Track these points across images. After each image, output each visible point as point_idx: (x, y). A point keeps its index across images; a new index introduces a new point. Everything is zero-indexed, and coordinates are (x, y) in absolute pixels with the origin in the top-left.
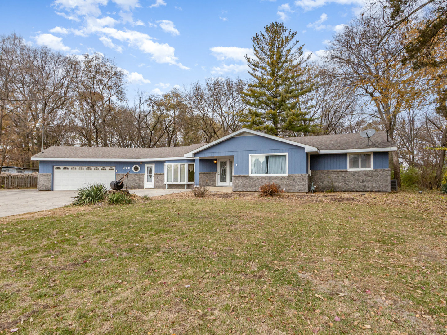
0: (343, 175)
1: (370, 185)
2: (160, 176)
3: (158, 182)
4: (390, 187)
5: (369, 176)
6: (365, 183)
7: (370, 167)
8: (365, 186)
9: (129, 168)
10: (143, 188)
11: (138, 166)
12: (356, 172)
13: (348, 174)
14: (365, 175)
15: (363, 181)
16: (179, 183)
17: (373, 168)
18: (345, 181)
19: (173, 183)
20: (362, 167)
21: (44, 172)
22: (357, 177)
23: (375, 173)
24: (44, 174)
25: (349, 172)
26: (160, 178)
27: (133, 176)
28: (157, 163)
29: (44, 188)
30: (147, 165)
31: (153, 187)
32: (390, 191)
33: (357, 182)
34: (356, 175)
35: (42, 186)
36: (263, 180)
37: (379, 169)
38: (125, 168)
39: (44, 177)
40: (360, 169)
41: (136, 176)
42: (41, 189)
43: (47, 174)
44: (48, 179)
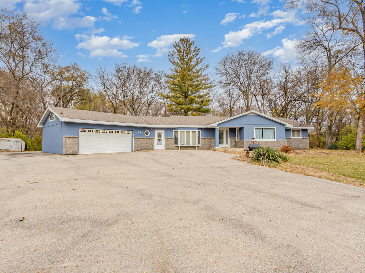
0: (290, 140)
1: (301, 146)
2: (170, 139)
3: (168, 145)
4: (309, 147)
5: (300, 141)
6: (299, 145)
7: (300, 136)
8: (299, 146)
9: (142, 132)
10: (153, 149)
11: (148, 131)
12: (295, 139)
13: (292, 140)
14: (299, 140)
15: (298, 144)
16: (191, 145)
17: (302, 137)
18: (290, 144)
19: (185, 145)
20: (297, 136)
21: (70, 135)
22: (295, 142)
23: (303, 140)
24: (71, 136)
25: (292, 139)
26: (171, 141)
27: (146, 139)
28: (166, 129)
29: (71, 151)
30: (156, 131)
31: (164, 148)
32: (308, 148)
33: (295, 144)
34: (295, 140)
35: (69, 150)
36: (263, 143)
37: (304, 138)
38: (140, 132)
39: (71, 139)
40: (296, 137)
41: (148, 140)
42: (67, 153)
43: (74, 136)
44: (75, 142)
